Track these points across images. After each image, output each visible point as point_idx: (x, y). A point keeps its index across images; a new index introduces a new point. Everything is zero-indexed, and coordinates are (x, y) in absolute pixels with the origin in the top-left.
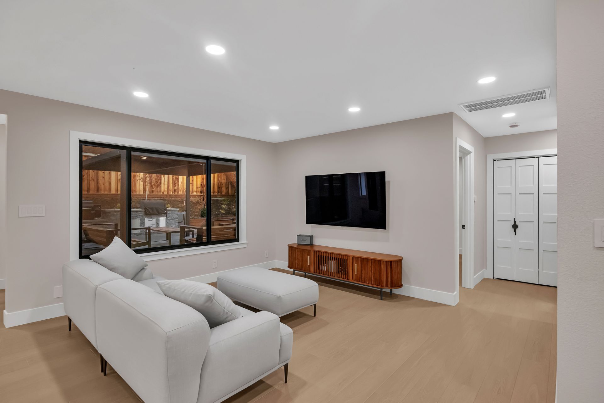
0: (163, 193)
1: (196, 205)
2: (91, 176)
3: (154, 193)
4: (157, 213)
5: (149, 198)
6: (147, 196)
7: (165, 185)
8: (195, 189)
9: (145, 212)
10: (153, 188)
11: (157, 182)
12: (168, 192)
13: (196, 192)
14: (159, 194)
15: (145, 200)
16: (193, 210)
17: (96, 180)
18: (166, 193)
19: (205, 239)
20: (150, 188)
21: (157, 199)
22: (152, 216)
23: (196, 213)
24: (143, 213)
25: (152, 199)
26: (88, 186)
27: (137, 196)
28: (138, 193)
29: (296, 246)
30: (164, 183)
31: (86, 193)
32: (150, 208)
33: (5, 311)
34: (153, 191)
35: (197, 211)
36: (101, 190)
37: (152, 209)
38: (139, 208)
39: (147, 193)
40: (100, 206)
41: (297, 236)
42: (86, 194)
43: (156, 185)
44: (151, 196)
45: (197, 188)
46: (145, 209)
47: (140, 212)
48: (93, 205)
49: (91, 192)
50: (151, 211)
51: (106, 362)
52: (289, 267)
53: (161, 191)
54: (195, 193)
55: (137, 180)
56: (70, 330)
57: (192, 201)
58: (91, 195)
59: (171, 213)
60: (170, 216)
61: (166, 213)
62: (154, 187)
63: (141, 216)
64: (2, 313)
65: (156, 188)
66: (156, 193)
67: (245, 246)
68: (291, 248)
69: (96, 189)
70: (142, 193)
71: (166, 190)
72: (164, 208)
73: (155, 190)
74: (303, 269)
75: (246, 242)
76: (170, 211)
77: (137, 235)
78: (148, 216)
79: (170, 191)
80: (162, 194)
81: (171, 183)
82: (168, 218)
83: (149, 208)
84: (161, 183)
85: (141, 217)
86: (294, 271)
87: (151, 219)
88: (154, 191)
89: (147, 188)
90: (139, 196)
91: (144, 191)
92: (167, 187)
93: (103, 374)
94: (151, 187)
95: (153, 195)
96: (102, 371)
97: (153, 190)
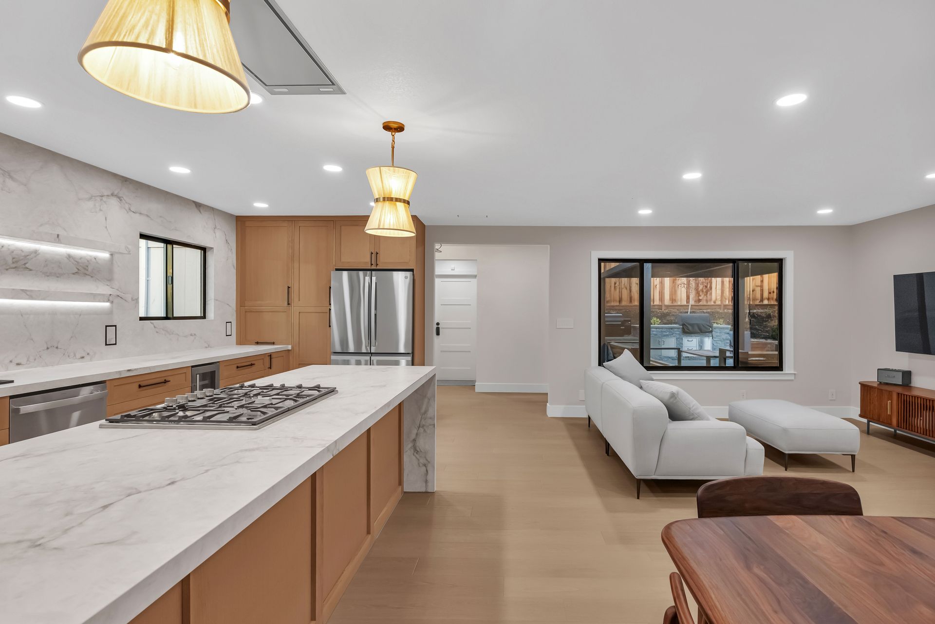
0: (715, 302)
1: (766, 321)
2: (623, 283)
3: (701, 303)
4: (699, 331)
5: (694, 310)
6: (690, 307)
7: (718, 291)
8: (766, 295)
9: (683, 328)
10: (700, 296)
11: (706, 287)
12: (721, 301)
13: (768, 299)
14: (709, 304)
15: (687, 312)
16: (761, 329)
17: (628, 288)
18: (718, 303)
19: (730, 362)
20: (696, 295)
21: (705, 311)
22: (693, 335)
23: (765, 332)
24: (680, 330)
25: (698, 311)
26: (620, 297)
27: (676, 308)
28: (679, 303)
29: (875, 385)
30: (716, 288)
31: (618, 304)
32: (690, 325)
33: (548, 404)
34: (699, 300)
35: (766, 329)
36: (634, 300)
37: (692, 325)
38: (675, 323)
39: (692, 302)
40: (630, 321)
41: (878, 369)
42: (618, 306)
43: (704, 290)
44: (697, 308)
45: (770, 293)
46: (683, 325)
47: (675, 330)
48: (623, 319)
49: (624, 303)
50: (690, 328)
51: (609, 444)
52: (861, 416)
53: (711, 300)
54: (766, 302)
55: (678, 286)
56: (589, 426)
57: (759, 314)
58: (622, 306)
59: (718, 331)
60: (717, 336)
61: (711, 332)
62: (701, 294)
63: (678, 334)
64: (546, 405)
65: (705, 295)
66: (705, 303)
67: (792, 378)
68: (865, 388)
69: (629, 300)
70: (685, 303)
71: (719, 297)
72: (710, 325)
73: (703, 298)
74: (881, 420)
75: (793, 372)
76: (717, 329)
77: (673, 360)
78: (687, 334)
79: (725, 299)
80: (713, 303)
81: (726, 287)
82: (715, 338)
83: (688, 324)
84: (711, 288)
85: (678, 336)
86: (869, 422)
87: (691, 340)
88: (701, 300)
89: (692, 296)
90: (681, 308)
91: (688, 301)
92: (720, 294)
93: (606, 455)
94: (698, 293)
95: (700, 305)
96: (606, 453)
97: (700, 298)
